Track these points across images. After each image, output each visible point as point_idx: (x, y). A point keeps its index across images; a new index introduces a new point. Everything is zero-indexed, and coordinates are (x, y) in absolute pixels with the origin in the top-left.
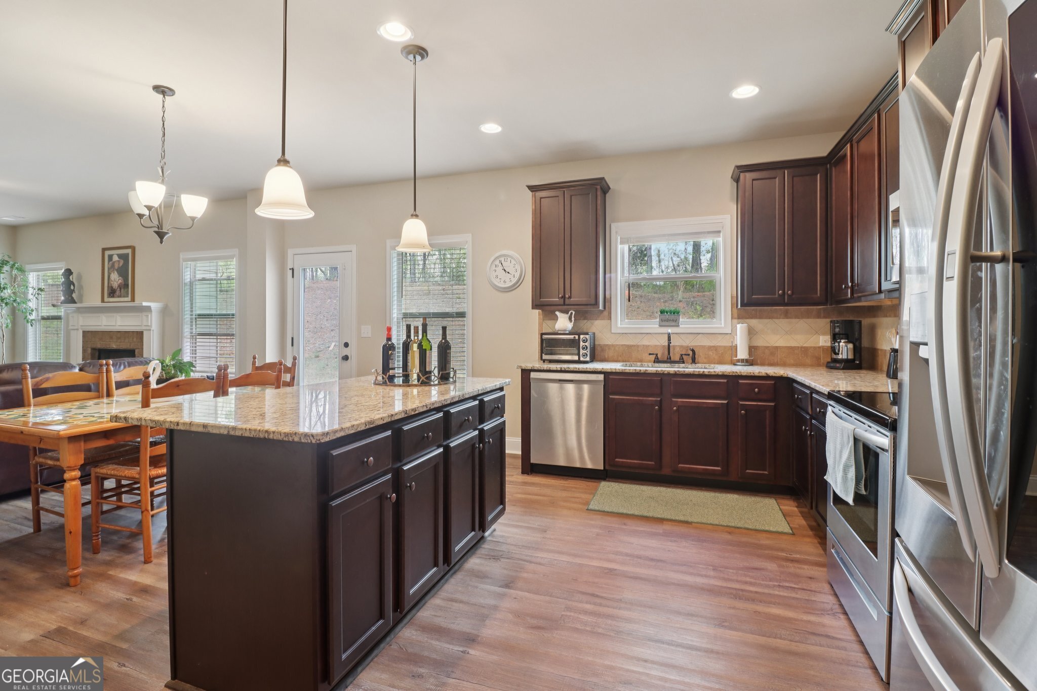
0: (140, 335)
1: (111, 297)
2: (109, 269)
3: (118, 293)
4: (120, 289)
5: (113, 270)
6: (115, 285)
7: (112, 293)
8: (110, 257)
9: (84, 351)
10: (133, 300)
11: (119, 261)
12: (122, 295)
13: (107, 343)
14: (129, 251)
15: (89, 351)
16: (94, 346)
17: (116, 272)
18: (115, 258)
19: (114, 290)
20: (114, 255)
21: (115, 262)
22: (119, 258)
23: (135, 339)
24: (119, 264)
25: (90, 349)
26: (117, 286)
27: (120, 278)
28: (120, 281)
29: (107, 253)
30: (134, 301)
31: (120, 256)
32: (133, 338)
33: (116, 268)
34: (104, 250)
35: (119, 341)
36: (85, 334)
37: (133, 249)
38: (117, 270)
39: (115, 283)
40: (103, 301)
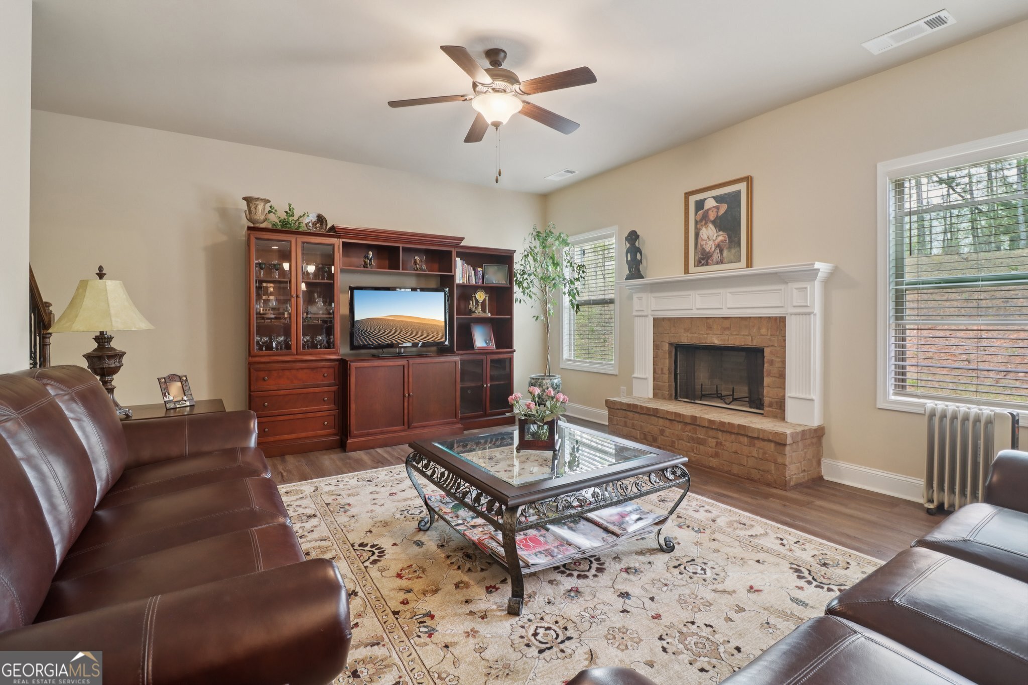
0: (779, 323)
1: (703, 265)
2: (696, 222)
3: (716, 256)
4: (721, 251)
5: (706, 223)
6: (710, 246)
7: (704, 259)
8: (700, 205)
9: (656, 347)
10: (749, 264)
11: (717, 208)
12: (726, 260)
13: (701, 336)
14: (742, 187)
15: (666, 347)
16: (675, 340)
17: (711, 226)
18: (710, 203)
19: (709, 252)
20: (705, 200)
21: (708, 210)
22: (717, 202)
23: (763, 331)
24: (717, 212)
25: (667, 345)
26: (713, 247)
27: (721, 233)
28: (720, 238)
29: (693, 199)
30: (751, 267)
31: (717, 199)
32: (759, 329)
33: (712, 218)
34: (688, 195)
35: (727, 332)
36: (657, 322)
37: (748, 180)
38: (714, 222)
39: (710, 243)
40: (687, 271)
